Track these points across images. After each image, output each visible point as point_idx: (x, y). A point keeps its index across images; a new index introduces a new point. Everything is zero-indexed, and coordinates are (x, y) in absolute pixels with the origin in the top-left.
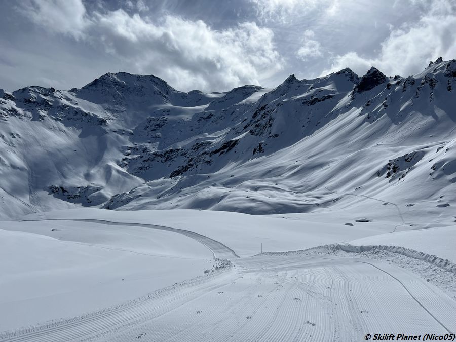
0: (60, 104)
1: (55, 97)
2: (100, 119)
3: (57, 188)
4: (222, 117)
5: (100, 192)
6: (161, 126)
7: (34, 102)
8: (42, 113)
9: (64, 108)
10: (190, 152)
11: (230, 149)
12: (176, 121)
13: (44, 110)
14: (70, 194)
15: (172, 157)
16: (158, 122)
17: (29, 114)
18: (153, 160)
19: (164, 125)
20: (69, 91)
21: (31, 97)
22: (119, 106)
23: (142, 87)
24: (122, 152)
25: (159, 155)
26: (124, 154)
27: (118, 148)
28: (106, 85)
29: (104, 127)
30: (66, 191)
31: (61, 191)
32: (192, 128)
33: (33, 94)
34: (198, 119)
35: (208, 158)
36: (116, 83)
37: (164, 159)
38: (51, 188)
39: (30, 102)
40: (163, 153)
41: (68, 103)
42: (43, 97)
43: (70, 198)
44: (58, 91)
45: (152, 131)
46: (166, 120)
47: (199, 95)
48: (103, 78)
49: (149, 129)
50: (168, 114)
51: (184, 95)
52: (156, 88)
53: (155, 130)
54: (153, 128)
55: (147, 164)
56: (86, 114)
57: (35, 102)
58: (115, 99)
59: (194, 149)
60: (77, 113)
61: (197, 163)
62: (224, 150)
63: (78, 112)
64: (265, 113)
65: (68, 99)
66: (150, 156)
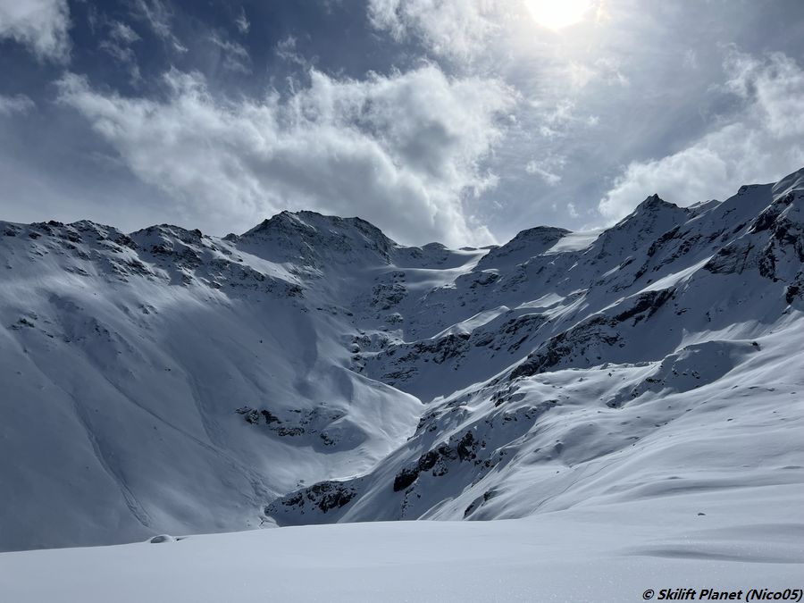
0: (216, 258)
1: (204, 246)
2: (291, 285)
3: (255, 412)
4: (521, 277)
5: (346, 420)
6: (397, 302)
7: (170, 253)
8: (187, 272)
9: (221, 265)
10: (499, 337)
11: (654, 311)
12: (423, 291)
13: (189, 268)
14: (284, 425)
15: (460, 350)
16: (392, 292)
17: (163, 272)
18: (416, 358)
19: (402, 298)
20: (223, 239)
21: (164, 244)
22: (310, 268)
23: (345, 237)
24: (346, 345)
25: (427, 349)
26: (349, 350)
27: (335, 338)
28: (284, 230)
29: (300, 301)
30: (275, 419)
31: (263, 420)
32: (464, 300)
33: (167, 239)
34: (471, 285)
35: (608, 331)
36: (301, 229)
37: (439, 356)
38: (244, 413)
39: (163, 251)
40: (436, 343)
41: (226, 258)
42: (182, 243)
43: (285, 434)
44: (206, 237)
45: (384, 309)
46: (404, 290)
47: (442, 250)
48: (278, 218)
49: (378, 307)
50: (403, 281)
51: (416, 252)
52: (366, 238)
53: (388, 308)
54: (386, 303)
55: (406, 366)
56: (263, 277)
57: (172, 252)
58: (303, 255)
59: (508, 332)
60: (246, 275)
61: (581, 346)
62: (642, 313)
63: (247, 273)
64: (685, 242)
65: (225, 251)
66: (410, 350)
